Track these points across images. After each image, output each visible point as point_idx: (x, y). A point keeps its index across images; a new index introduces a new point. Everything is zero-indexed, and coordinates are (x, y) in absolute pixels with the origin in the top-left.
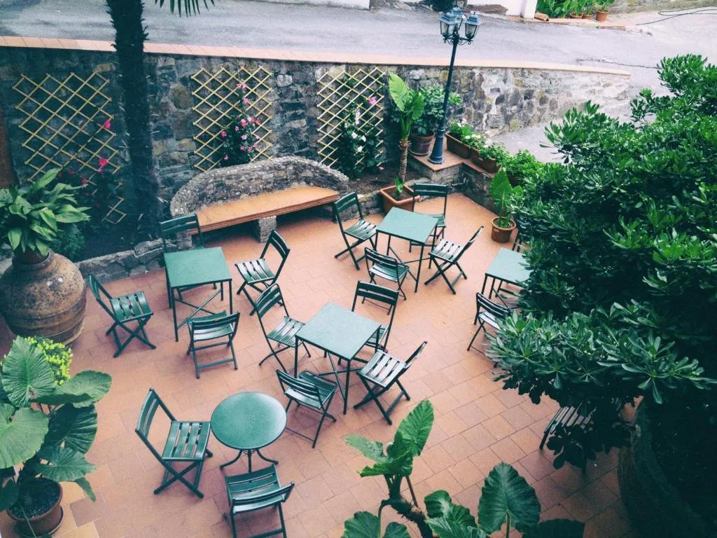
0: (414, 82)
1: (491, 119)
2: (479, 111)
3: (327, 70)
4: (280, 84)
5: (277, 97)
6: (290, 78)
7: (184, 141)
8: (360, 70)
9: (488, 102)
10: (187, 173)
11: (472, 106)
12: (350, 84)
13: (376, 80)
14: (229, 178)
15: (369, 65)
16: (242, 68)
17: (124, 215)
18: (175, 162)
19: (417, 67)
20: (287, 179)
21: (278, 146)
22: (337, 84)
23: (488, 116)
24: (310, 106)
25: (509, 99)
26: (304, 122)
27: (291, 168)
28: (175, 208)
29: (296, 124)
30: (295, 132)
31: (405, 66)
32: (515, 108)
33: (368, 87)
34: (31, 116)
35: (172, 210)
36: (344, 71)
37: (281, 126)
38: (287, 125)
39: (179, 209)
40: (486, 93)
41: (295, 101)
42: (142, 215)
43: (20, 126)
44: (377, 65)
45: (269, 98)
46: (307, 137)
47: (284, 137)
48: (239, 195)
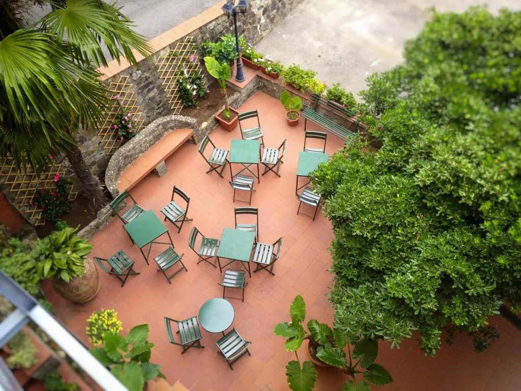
0: (211, 31)
1: (262, 26)
2: (254, 25)
3: (159, 55)
4: (135, 78)
5: (136, 86)
6: (140, 72)
7: (93, 139)
8: (178, 44)
9: (258, 17)
10: (101, 153)
11: (249, 25)
12: (175, 55)
13: (189, 44)
14: (129, 151)
15: (182, 38)
16: (111, 83)
17: (77, 193)
18: (93, 152)
19: (210, 22)
20: (160, 133)
21: (146, 111)
22: (167, 59)
23: (260, 25)
24: (156, 80)
25: (270, 8)
26: (155, 90)
27: (161, 127)
28: (110, 186)
29: (151, 94)
30: (152, 99)
31: (203, 26)
32: (275, 11)
33: (185, 51)
34: (9, 175)
35: (109, 189)
36: (169, 50)
37: (144, 100)
38: (147, 97)
39: (113, 186)
40: (255, 13)
41: (147, 82)
42: (94, 199)
43: (5, 183)
44: (187, 35)
45: (132, 90)
46: (160, 97)
47: (148, 105)
48: (138, 156)
